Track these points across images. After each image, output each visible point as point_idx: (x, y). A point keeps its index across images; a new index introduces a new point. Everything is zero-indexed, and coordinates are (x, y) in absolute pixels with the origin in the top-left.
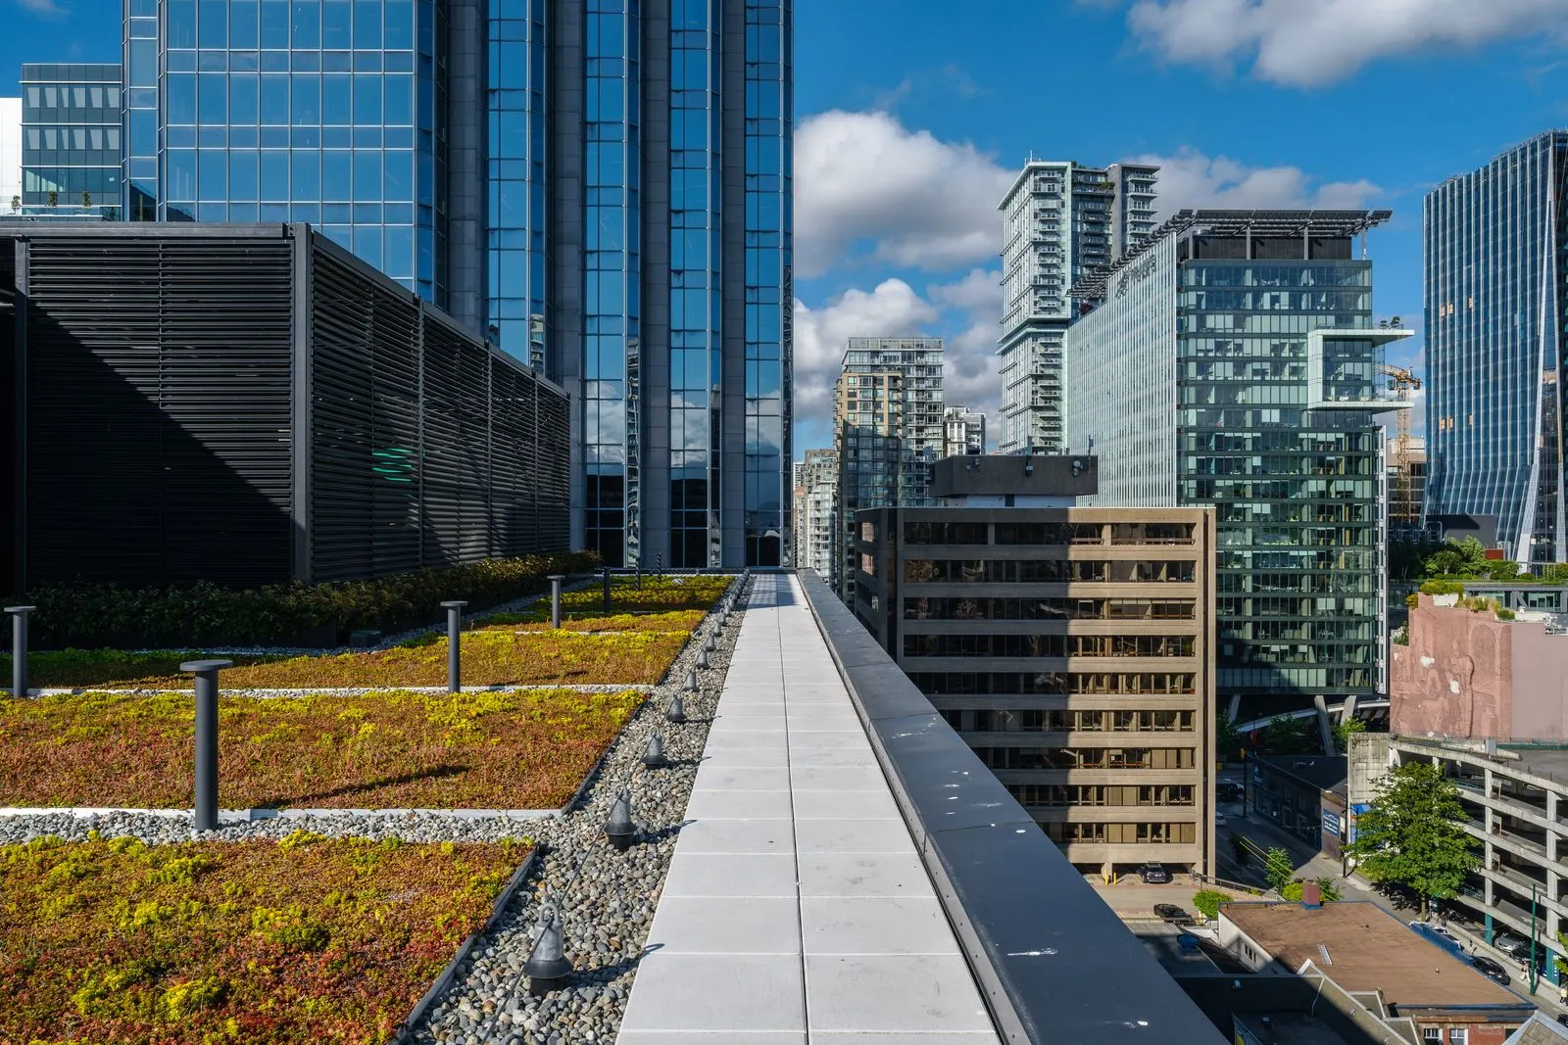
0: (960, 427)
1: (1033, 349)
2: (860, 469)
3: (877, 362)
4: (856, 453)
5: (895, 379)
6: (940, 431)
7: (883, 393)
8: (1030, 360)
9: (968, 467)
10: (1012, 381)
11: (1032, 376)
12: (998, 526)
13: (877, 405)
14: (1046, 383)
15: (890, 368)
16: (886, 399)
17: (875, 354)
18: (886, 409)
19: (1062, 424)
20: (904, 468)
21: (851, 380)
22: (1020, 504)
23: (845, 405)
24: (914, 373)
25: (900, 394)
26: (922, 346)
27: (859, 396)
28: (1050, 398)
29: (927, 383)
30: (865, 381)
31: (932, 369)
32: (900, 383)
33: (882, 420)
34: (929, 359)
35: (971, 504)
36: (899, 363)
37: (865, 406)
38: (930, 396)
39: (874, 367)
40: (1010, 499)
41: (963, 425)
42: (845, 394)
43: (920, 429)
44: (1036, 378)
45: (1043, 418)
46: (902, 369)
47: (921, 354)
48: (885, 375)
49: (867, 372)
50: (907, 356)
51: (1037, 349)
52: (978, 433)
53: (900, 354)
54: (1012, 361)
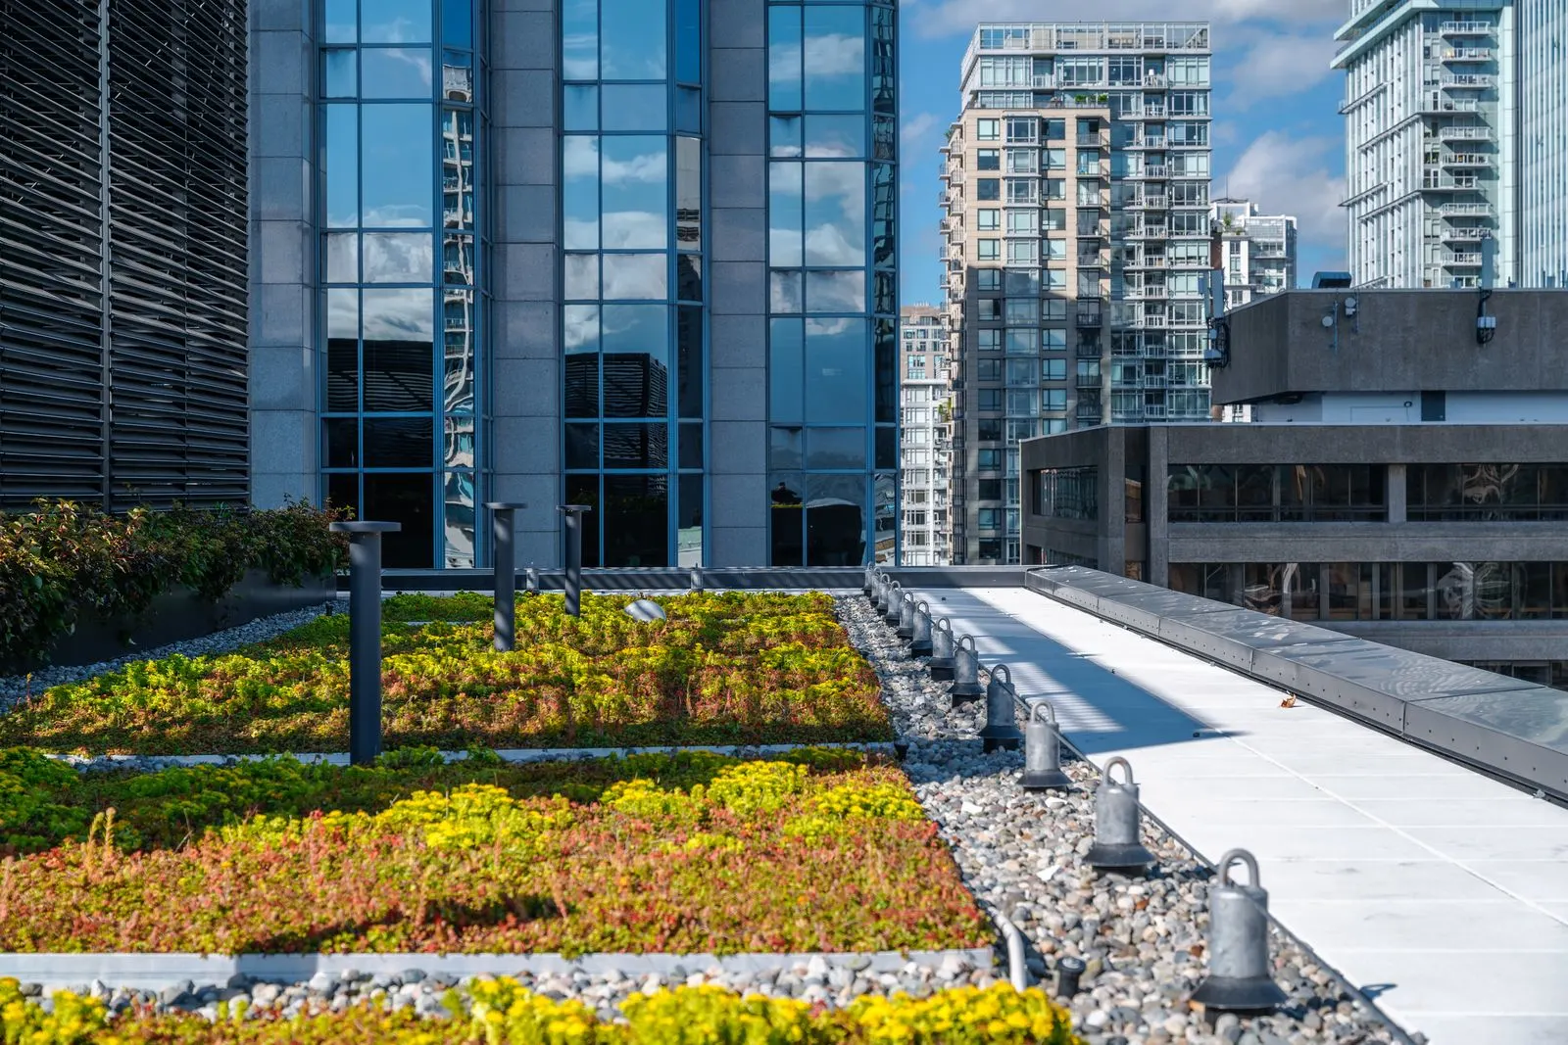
0: (1235, 248)
1: (1427, 52)
2: (1009, 346)
3: (1049, 82)
4: (998, 308)
5: (1093, 125)
6: (1205, 250)
7: (1065, 156)
8: (1419, 77)
9: (1328, 321)
10: (1373, 131)
11: (1425, 117)
12: (1415, 472)
13: (1050, 186)
14: (1459, 134)
15: (1081, 96)
16: (1071, 174)
17: (1044, 62)
18: (1070, 198)
19: (1498, 235)
20: (1115, 343)
21: (986, 128)
22: (1460, 414)
23: (972, 189)
24: (1139, 110)
25: (1106, 163)
26: (1159, 43)
27: (1006, 167)
28: (1468, 172)
29: (1171, 134)
30: (1019, 129)
31: (1182, 100)
32: (1105, 134)
33: (1062, 226)
34: (1177, 75)
35: (1334, 414)
36: (1102, 84)
37: (1020, 187)
38: (1181, 167)
39: (1042, 95)
40: (1434, 402)
41: (1244, 245)
42: (971, 162)
43: (1155, 248)
44: (1435, 121)
45: (1449, 220)
46: (1112, 101)
47: (1158, 62)
48: (1069, 115)
49: (1025, 108)
50: (1123, 69)
51: (1436, 51)
52: (1279, 263)
53: (1105, 63)
54: (1373, 81)
